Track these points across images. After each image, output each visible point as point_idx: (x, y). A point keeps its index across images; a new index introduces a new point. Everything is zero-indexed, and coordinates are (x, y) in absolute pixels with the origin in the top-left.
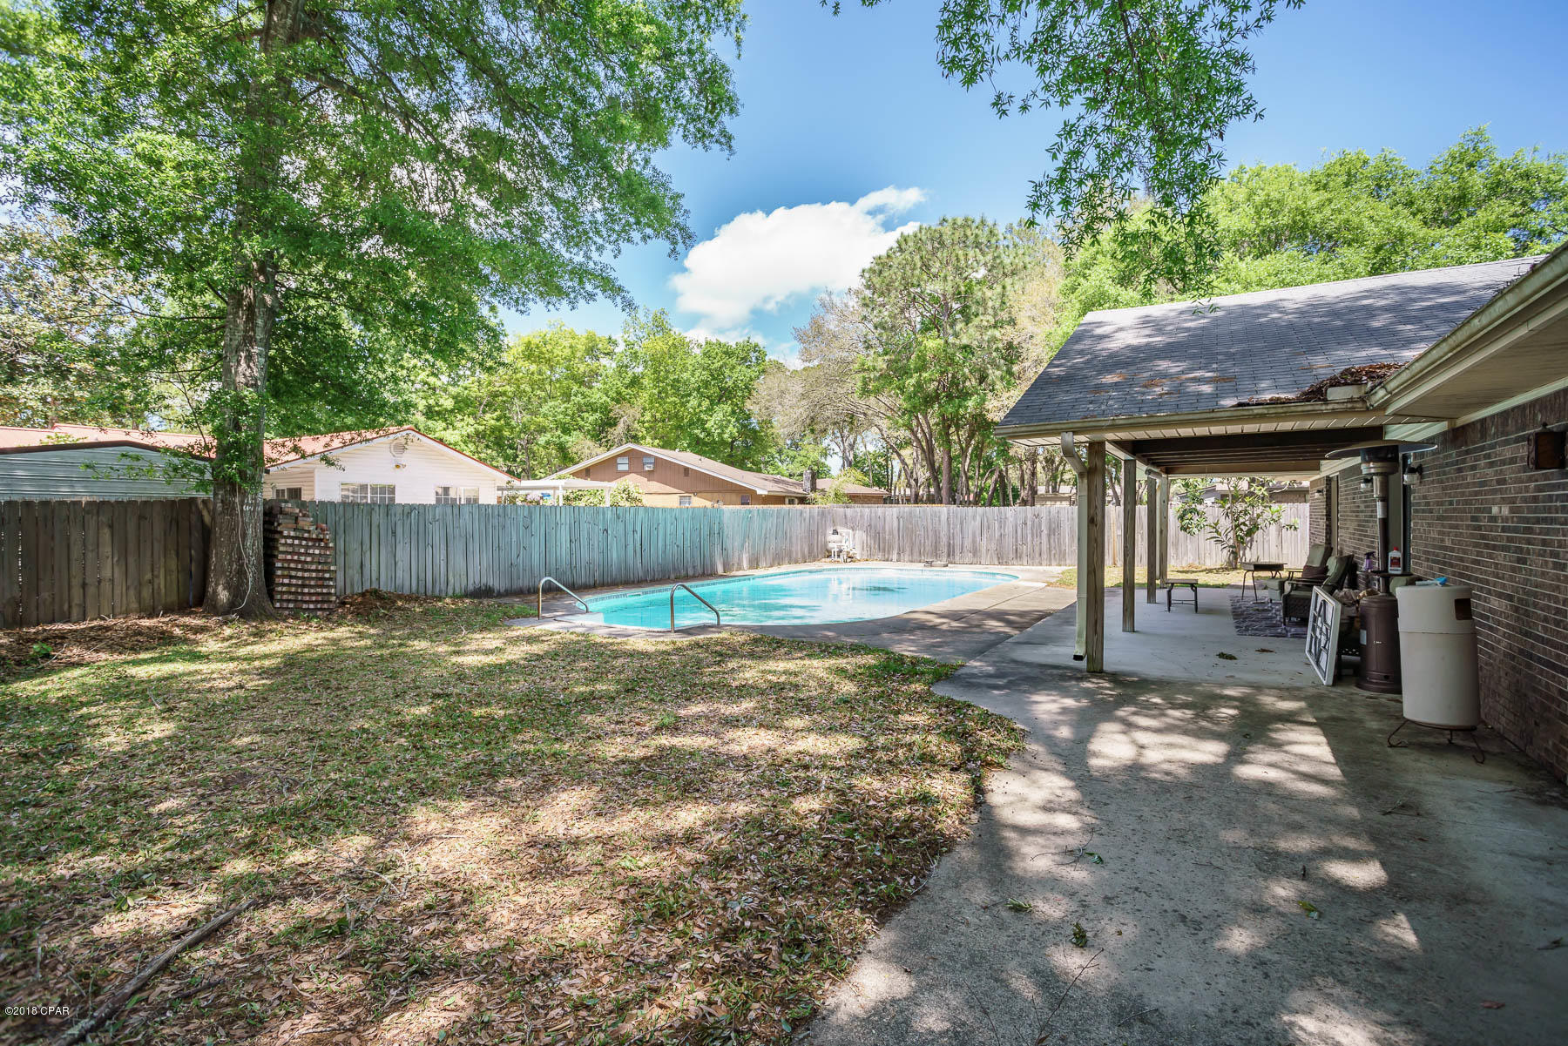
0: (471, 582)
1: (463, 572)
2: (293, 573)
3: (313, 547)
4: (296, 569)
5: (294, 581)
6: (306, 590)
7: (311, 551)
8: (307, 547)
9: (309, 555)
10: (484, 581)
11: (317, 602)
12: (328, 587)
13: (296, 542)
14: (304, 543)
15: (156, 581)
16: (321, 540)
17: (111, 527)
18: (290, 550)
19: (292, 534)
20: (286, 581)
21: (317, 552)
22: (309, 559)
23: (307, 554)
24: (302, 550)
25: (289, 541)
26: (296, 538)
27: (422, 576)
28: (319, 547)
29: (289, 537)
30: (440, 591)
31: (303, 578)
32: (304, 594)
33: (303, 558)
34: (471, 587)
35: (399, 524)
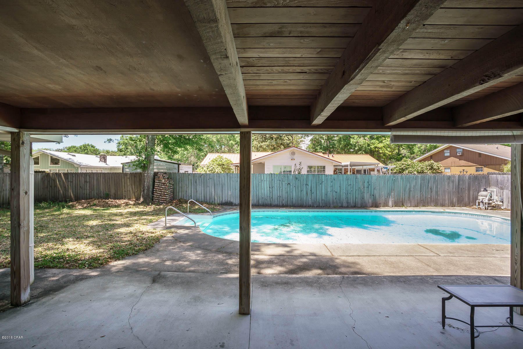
0: (224, 200)
1: (221, 196)
2: (158, 192)
3: (163, 185)
4: (158, 191)
5: (158, 194)
6: (161, 197)
7: (162, 186)
8: (162, 185)
9: (162, 187)
10: (229, 199)
11: (163, 200)
12: (166, 197)
13: (159, 184)
14: (161, 184)
15: (138, 192)
16: (165, 183)
17: (129, 179)
18: (157, 186)
19: (158, 181)
20: (156, 194)
21: (164, 187)
22: (162, 189)
23: (161, 187)
24: (160, 186)
25: (157, 183)
26: (159, 183)
27: (205, 196)
28: (164, 186)
29: (157, 182)
30: (212, 201)
31: (160, 194)
32: (160, 198)
33: (160, 188)
34: (224, 201)
35: (198, 179)
